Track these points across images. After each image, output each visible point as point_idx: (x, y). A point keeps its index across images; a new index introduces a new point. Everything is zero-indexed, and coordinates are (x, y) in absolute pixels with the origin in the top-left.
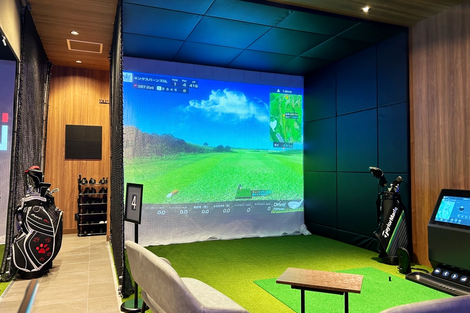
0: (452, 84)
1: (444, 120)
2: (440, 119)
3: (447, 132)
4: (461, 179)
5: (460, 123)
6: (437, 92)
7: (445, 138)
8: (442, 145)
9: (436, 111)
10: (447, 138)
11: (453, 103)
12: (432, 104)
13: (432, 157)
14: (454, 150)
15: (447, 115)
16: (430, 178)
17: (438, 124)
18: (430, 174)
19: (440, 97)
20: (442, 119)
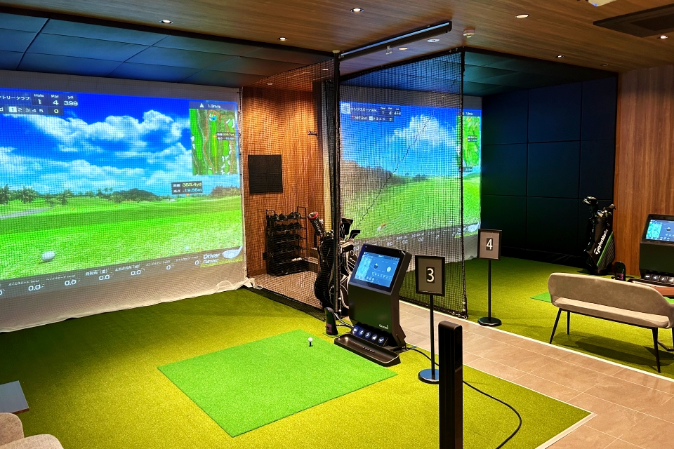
0: (660, 130)
1: (650, 158)
2: (647, 157)
3: (652, 169)
4: (663, 206)
5: (665, 162)
6: (645, 135)
7: (650, 173)
8: (647, 179)
9: (642, 150)
10: (652, 173)
11: (660, 145)
12: (639, 144)
13: (637, 187)
14: (657, 183)
15: (653, 154)
16: (633, 205)
17: (644, 162)
18: (633, 202)
19: (648, 139)
20: (648, 157)
